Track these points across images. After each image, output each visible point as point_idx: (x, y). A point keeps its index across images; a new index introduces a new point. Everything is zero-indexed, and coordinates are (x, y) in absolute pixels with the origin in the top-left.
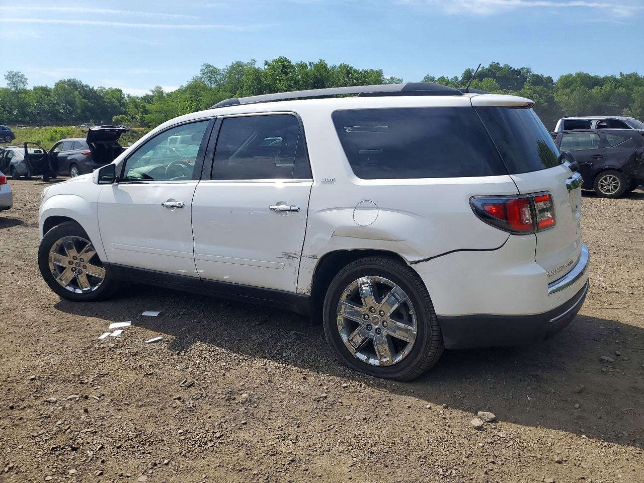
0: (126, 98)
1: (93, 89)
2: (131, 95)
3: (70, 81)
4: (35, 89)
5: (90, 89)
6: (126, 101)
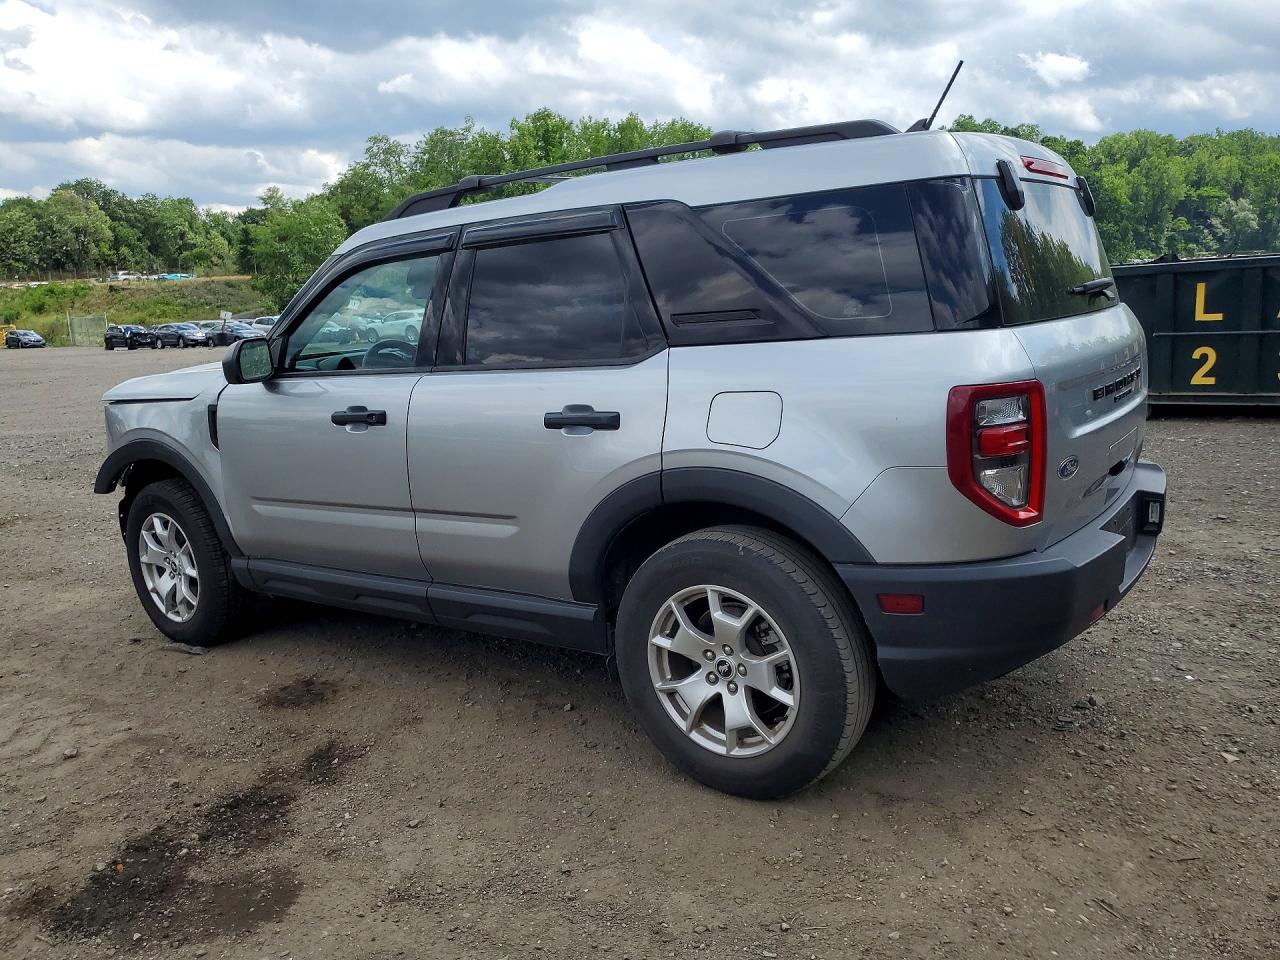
0: (202, 217)
2: (214, 212)
6: (202, 221)
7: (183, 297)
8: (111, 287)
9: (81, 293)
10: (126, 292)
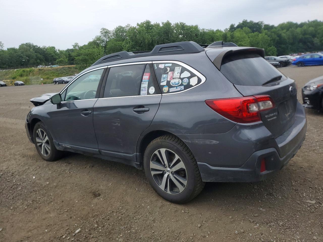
0: (57, 51)
1: (40, 47)
2: (60, 50)
3: (27, 44)
4: (8, 49)
5: (38, 47)
6: (58, 53)
7: (58, 71)
8: (39, 69)
9: (32, 71)
10: (43, 70)
